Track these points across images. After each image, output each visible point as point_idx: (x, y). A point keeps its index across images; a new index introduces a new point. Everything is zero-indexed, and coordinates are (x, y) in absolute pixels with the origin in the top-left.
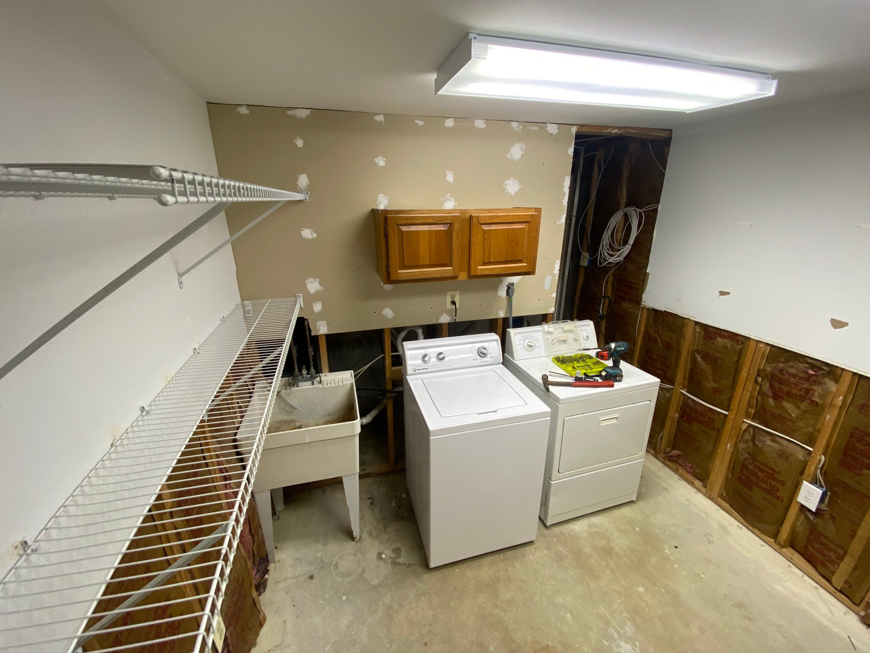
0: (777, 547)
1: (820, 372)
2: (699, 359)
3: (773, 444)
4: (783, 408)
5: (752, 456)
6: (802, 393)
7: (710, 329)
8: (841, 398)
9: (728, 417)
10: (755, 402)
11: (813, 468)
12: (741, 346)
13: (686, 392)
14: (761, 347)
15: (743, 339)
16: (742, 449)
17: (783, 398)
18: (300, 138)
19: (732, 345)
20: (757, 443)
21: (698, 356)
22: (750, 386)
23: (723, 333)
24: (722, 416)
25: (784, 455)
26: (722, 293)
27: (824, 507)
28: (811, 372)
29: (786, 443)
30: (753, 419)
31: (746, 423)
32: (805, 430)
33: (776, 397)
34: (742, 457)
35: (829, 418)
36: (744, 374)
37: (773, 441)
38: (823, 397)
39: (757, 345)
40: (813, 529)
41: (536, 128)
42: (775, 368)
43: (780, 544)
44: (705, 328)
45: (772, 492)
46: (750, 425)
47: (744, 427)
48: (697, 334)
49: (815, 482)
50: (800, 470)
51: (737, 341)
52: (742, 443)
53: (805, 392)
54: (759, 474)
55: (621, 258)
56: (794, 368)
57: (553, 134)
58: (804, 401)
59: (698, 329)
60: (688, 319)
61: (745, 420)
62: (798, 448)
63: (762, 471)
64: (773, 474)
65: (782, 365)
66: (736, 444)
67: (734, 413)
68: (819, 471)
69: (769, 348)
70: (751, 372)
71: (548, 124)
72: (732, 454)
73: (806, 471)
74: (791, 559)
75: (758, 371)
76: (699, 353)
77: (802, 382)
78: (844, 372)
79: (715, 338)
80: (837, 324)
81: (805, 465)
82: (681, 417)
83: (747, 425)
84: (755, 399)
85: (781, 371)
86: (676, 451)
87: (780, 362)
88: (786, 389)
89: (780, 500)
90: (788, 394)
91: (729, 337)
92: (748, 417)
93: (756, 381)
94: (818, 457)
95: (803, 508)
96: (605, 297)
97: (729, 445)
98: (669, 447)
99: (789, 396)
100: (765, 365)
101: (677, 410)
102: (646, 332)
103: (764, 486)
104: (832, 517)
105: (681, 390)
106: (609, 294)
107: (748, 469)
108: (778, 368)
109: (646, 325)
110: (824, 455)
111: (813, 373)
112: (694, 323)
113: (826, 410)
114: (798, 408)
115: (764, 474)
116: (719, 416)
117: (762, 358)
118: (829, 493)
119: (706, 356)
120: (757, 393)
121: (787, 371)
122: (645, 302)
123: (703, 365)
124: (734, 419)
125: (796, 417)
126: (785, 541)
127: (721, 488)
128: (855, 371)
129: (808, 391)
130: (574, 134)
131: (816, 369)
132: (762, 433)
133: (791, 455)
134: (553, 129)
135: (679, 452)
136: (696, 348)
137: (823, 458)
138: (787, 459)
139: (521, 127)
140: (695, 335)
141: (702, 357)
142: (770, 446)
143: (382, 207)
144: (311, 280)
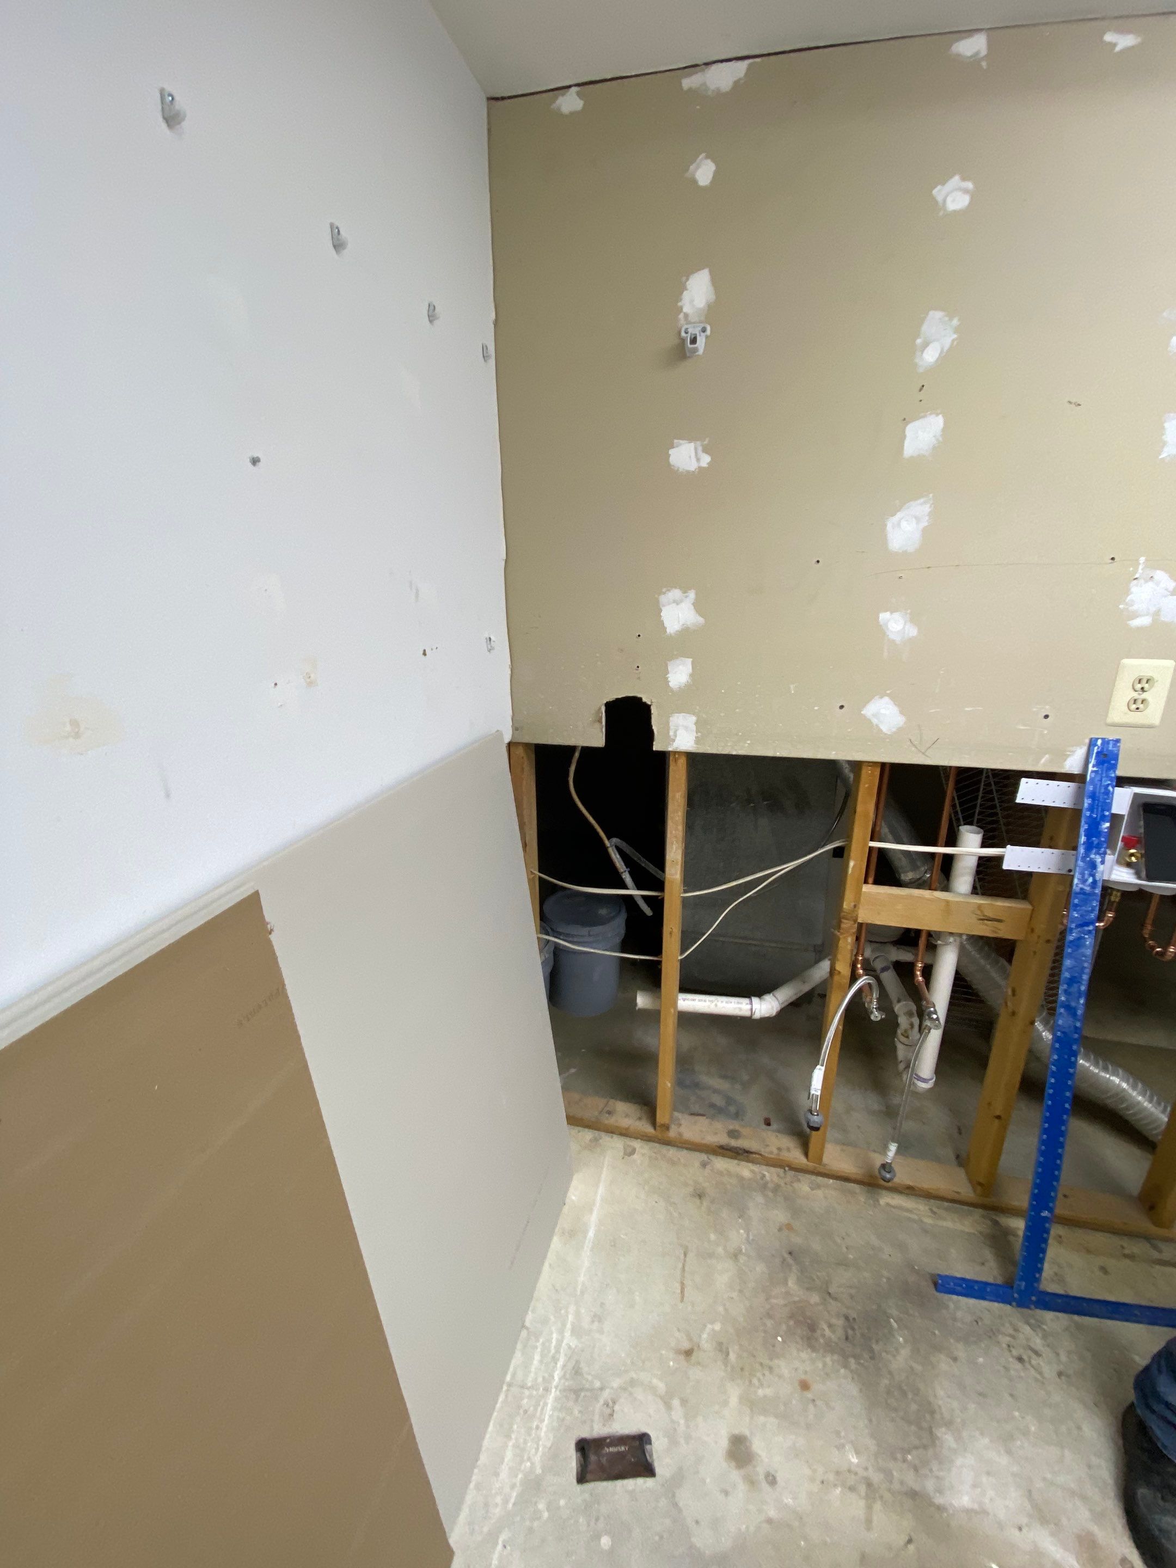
18: (707, 157)
143: (930, 356)
144: (676, 593)
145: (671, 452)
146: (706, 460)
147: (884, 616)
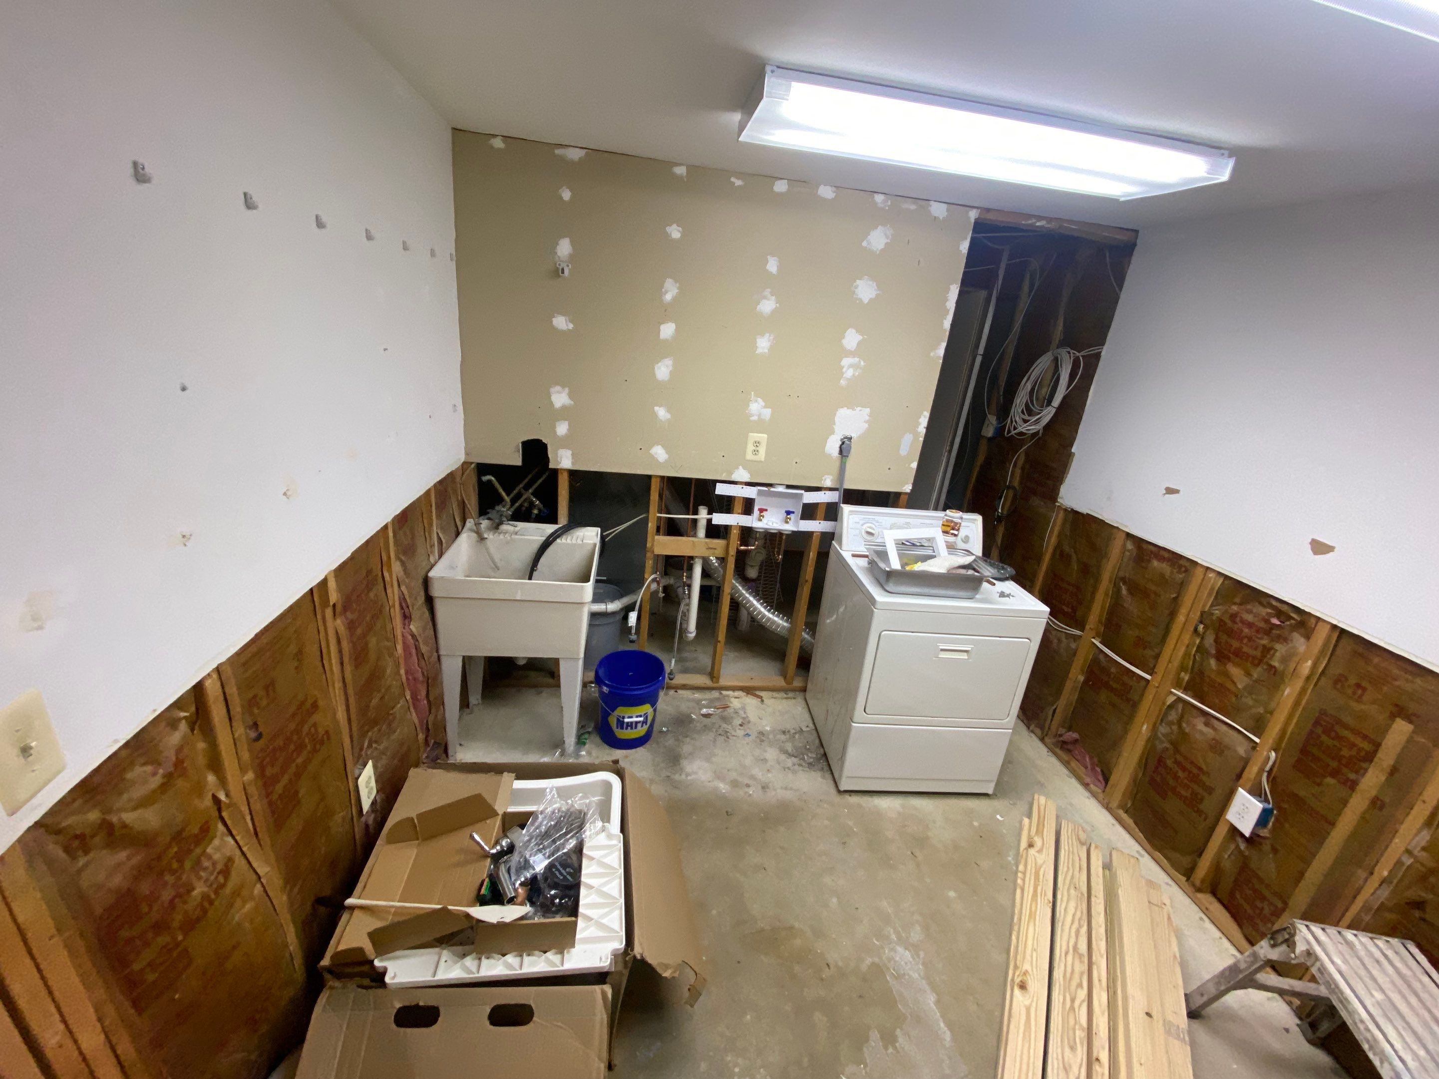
0: (1190, 889)
1: (1288, 623)
2: (1124, 591)
3: (1205, 730)
4: (1227, 675)
5: (1175, 745)
6: (1258, 653)
7: (1145, 546)
8: (1309, 663)
9: (1151, 683)
10: (1191, 663)
11: (1255, 769)
12: (1184, 574)
13: (1100, 642)
14: (1210, 578)
15: (1187, 564)
16: (1162, 734)
17: (1229, 659)
18: (568, 188)
19: (1172, 573)
20: (1184, 725)
21: (1123, 587)
22: (1187, 638)
23: (1162, 553)
24: (1143, 683)
25: (1218, 747)
26: (1170, 491)
27: (1264, 833)
28: (1275, 621)
29: (1224, 728)
30: (1186, 690)
31: (1175, 695)
32: (1254, 711)
33: (1221, 657)
34: (1160, 747)
35: (1289, 692)
36: (1181, 618)
37: (1207, 724)
38: (1285, 660)
39: (1205, 574)
40: (1244, 866)
41: (913, 207)
42: (1226, 611)
43: (1194, 885)
44: (1139, 542)
45: (1193, 802)
46: (1179, 699)
47: (1171, 699)
48: (1127, 553)
49: (1256, 792)
50: (1238, 770)
51: (1180, 566)
52: (1163, 724)
53: (1262, 652)
54: (1180, 774)
55: (1039, 427)
56: (1254, 614)
57: (938, 218)
58: (1258, 665)
59: (1130, 545)
60: (1117, 528)
61: (1173, 690)
62: (1240, 737)
63: (1184, 769)
64: (1198, 775)
65: (1235, 608)
66: (1155, 725)
67: (1159, 677)
68: (1265, 774)
69: (1221, 581)
70: (1191, 615)
71: (932, 203)
72: (1148, 741)
73: (1245, 775)
74: (1207, 909)
75: (1202, 613)
76: (1125, 583)
77: (1259, 636)
78: (1320, 624)
79: (1149, 561)
80: (1320, 548)
81: (1246, 763)
82: (1086, 682)
83: (1175, 698)
84: (1192, 657)
85: (1233, 617)
86: (1071, 733)
87: (1235, 604)
88: (1235, 644)
89: (1204, 816)
90: (1238, 653)
91: (1169, 560)
92: (1178, 686)
93: (1196, 630)
94: (1265, 753)
95: (1234, 831)
96: (1009, 488)
97: (1145, 727)
98: (1063, 727)
99: (1237, 656)
100: (1212, 606)
101: (1082, 670)
102: (1058, 547)
103: (1183, 793)
104: (1275, 850)
105: (1093, 640)
106: (1016, 484)
107: (1166, 767)
108: (1230, 611)
109: (1060, 535)
110: (1275, 750)
111: (1278, 623)
112: (1124, 535)
113: (1287, 680)
114: (1248, 674)
115: (1187, 773)
116: (1139, 682)
117: (1210, 594)
118: (1275, 812)
119: (1135, 588)
120: (1195, 649)
121: (1241, 617)
122: (1062, 498)
123: (1129, 602)
124: (1158, 687)
125: (1245, 688)
126: (1203, 881)
127: (1124, 794)
128: (1335, 622)
129: (1267, 650)
130: (973, 221)
131: (1282, 618)
132: (1195, 712)
133: (1227, 747)
134: (938, 210)
135: (1075, 735)
136: (1121, 574)
137: (1273, 754)
138: (1221, 753)
139: (889, 203)
140: (1124, 553)
141: (1129, 590)
142: (1201, 732)
143: (668, 297)
144: (558, 388)
145: (554, 319)
146: (571, 326)
147: (656, 408)
